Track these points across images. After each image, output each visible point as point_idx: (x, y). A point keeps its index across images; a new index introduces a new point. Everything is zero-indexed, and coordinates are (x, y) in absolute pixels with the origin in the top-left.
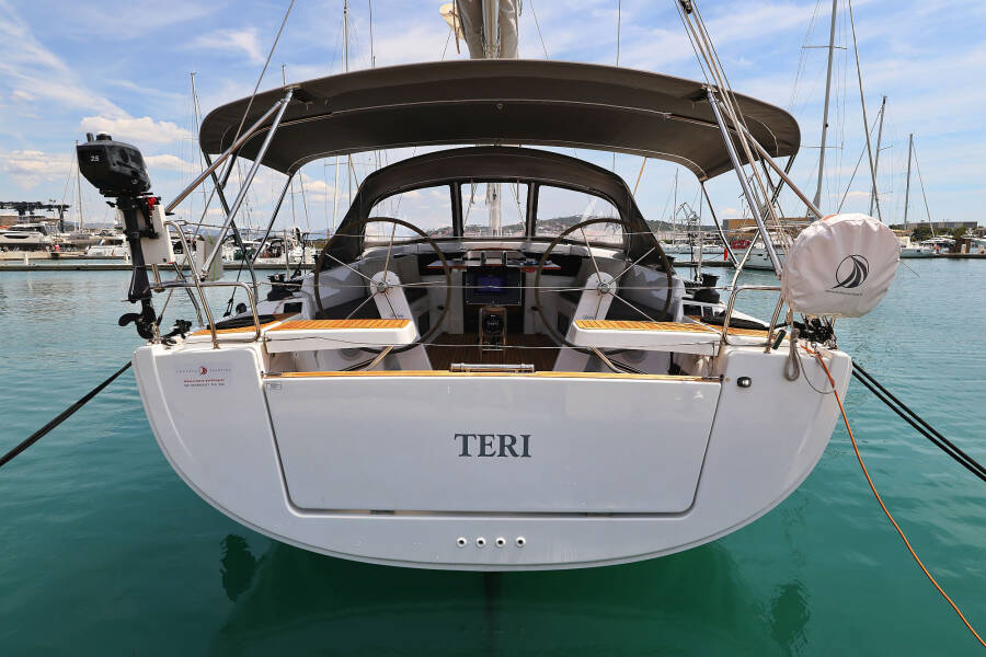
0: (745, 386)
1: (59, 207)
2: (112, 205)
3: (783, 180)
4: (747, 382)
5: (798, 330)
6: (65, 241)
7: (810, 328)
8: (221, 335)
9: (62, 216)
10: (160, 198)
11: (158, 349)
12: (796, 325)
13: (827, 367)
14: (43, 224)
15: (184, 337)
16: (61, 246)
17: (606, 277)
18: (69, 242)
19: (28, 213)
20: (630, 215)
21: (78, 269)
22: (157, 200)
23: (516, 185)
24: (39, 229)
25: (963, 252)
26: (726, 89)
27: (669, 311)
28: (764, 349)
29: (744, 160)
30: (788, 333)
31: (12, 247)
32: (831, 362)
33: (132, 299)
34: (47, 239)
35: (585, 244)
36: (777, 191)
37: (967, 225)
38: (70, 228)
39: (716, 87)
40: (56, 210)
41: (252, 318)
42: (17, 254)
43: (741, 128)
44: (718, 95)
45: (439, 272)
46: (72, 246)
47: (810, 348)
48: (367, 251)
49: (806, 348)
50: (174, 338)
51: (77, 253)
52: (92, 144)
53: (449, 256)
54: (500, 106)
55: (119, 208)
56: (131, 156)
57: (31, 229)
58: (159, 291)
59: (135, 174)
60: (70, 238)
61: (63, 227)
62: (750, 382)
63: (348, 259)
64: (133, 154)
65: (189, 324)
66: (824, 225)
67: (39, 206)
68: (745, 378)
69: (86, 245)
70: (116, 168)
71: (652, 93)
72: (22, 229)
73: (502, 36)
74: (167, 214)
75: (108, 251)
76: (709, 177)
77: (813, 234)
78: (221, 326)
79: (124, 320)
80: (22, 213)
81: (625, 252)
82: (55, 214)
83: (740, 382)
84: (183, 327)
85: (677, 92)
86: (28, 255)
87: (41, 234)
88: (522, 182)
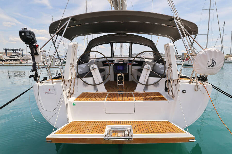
0: (184, 93)
1: (21, 50)
2: (28, 47)
3: (194, 41)
4: (185, 91)
5: (198, 78)
6: (23, 59)
7: (201, 78)
8: (54, 80)
9: (22, 52)
10: (39, 45)
11: (39, 84)
12: (197, 77)
13: (206, 87)
14: (18, 54)
15: (45, 81)
16: (22, 60)
17: (149, 66)
18: (24, 59)
19: (15, 52)
20: (155, 50)
21: (26, 66)
22: (38, 46)
23: (126, 43)
24: (17, 56)
26: (179, 17)
27: (165, 74)
28: (189, 83)
29: (184, 36)
30: (195, 79)
31: (11, 60)
32: (207, 86)
33: (32, 71)
34: (19, 58)
35: (144, 58)
36: (192, 44)
38: (24, 55)
39: (176, 17)
40: (21, 51)
41: (61, 76)
42: (12, 62)
43: (183, 28)
44: (176, 19)
45: (107, 65)
46: (25, 60)
47: (201, 83)
48: (90, 60)
49: (200, 83)
50: (43, 81)
51: (27, 62)
52: (22, 30)
53: (110, 61)
54: (122, 23)
55: (29, 47)
56: (32, 34)
57: (15, 56)
58: (39, 69)
59: (33, 38)
60: (24, 58)
61: (22, 55)
62: (186, 92)
63: (86, 62)
64: (32, 33)
65: (47, 78)
66: (204, 51)
68: (184, 90)
69: (28, 60)
70: (28, 37)
71: (160, 19)
72: (13, 56)
73: (122, 6)
74: (41, 49)
76: (175, 41)
77: (201, 53)
78: (54, 78)
79: (31, 76)
80: (13, 51)
81: (154, 60)
82: (21, 52)
83: (183, 91)
84: (45, 79)
85: (166, 19)
86: (14, 62)
87: (17, 57)
88: (128, 42)
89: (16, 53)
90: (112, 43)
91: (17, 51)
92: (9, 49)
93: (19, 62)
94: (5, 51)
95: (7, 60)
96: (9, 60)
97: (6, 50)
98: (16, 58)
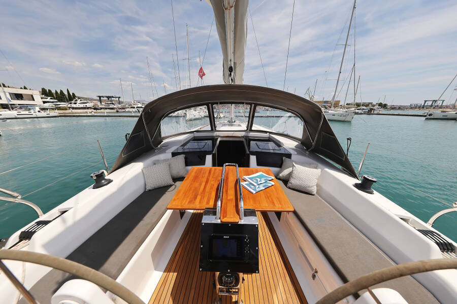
1: (118, 97)
9: (119, 100)
14: (113, 102)
18: (121, 107)
19: (110, 99)
21: (120, 116)
24: (113, 104)
25: (372, 113)
31: (106, 109)
34: (115, 107)
37: (370, 103)
38: (122, 103)
42: (107, 111)
51: (124, 110)
57: (111, 104)
61: (120, 103)
67: (113, 97)
69: (125, 108)
72: (108, 104)
75: (131, 110)
80: (108, 99)
82: (117, 99)
88: (247, 104)
89: (111, 101)
90: (210, 105)
92: (103, 97)
93: (115, 111)
94: (98, 98)
95: (101, 109)
96: (104, 108)
97: (100, 97)
98: (112, 106)
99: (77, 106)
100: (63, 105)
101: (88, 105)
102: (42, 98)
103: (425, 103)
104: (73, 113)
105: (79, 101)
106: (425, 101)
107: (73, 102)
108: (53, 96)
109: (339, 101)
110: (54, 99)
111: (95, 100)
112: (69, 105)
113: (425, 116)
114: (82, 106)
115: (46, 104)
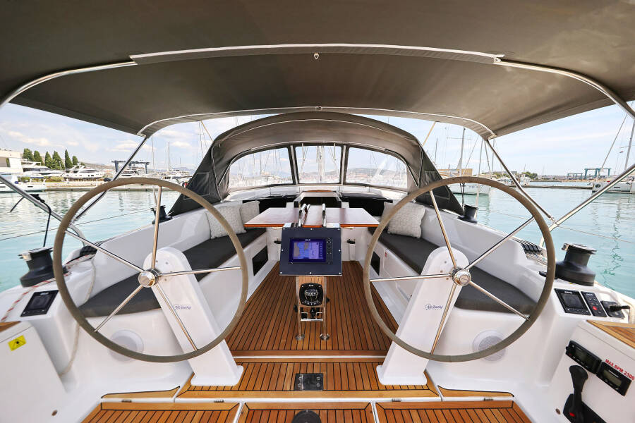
24: (136, 172)
38: (151, 171)
61: (147, 171)
67: (137, 163)
82: (144, 165)
88: (337, 145)
89: (134, 168)
90: (292, 147)
91: (136, 165)
94: (114, 165)
97: (116, 163)
98: (134, 176)
99: (77, 175)
100: (56, 174)
101: (96, 175)
102: (23, 163)
103: (586, 172)
104: (69, 186)
105: (81, 169)
106: (587, 170)
107: (72, 169)
108: (41, 161)
109: (471, 170)
110: (42, 164)
111: (107, 167)
112: (65, 175)
113: (591, 188)
114: (85, 175)
115: (27, 172)
